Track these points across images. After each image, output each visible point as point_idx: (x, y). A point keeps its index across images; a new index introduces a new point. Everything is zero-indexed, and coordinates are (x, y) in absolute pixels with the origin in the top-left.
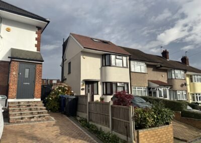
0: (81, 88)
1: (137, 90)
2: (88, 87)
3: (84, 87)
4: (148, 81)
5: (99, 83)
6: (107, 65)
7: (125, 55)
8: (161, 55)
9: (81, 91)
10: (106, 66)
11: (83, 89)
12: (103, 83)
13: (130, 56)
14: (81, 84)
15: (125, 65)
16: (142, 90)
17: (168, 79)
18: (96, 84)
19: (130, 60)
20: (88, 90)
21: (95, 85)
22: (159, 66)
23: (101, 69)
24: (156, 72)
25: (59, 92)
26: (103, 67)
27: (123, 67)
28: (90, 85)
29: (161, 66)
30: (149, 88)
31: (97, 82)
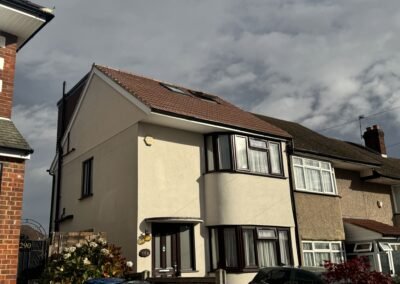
0: (140, 248)
1: (314, 250)
2: (163, 243)
3: (148, 245)
4: (345, 220)
5: (197, 229)
6: (221, 167)
7: (276, 138)
8: (362, 142)
9: (140, 259)
10: (217, 170)
11: (144, 254)
12: (209, 228)
13: (288, 140)
14: (139, 233)
15: (275, 170)
16: (330, 250)
17: (395, 215)
18: (187, 232)
19: (290, 152)
20: (163, 255)
21: (184, 236)
22: (371, 174)
23: (202, 181)
24: (359, 194)
25: (83, 269)
26: (209, 177)
27: (271, 175)
28: (168, 238)
29: (376, 175)
30: (348, 246)
31: (190, 226)
